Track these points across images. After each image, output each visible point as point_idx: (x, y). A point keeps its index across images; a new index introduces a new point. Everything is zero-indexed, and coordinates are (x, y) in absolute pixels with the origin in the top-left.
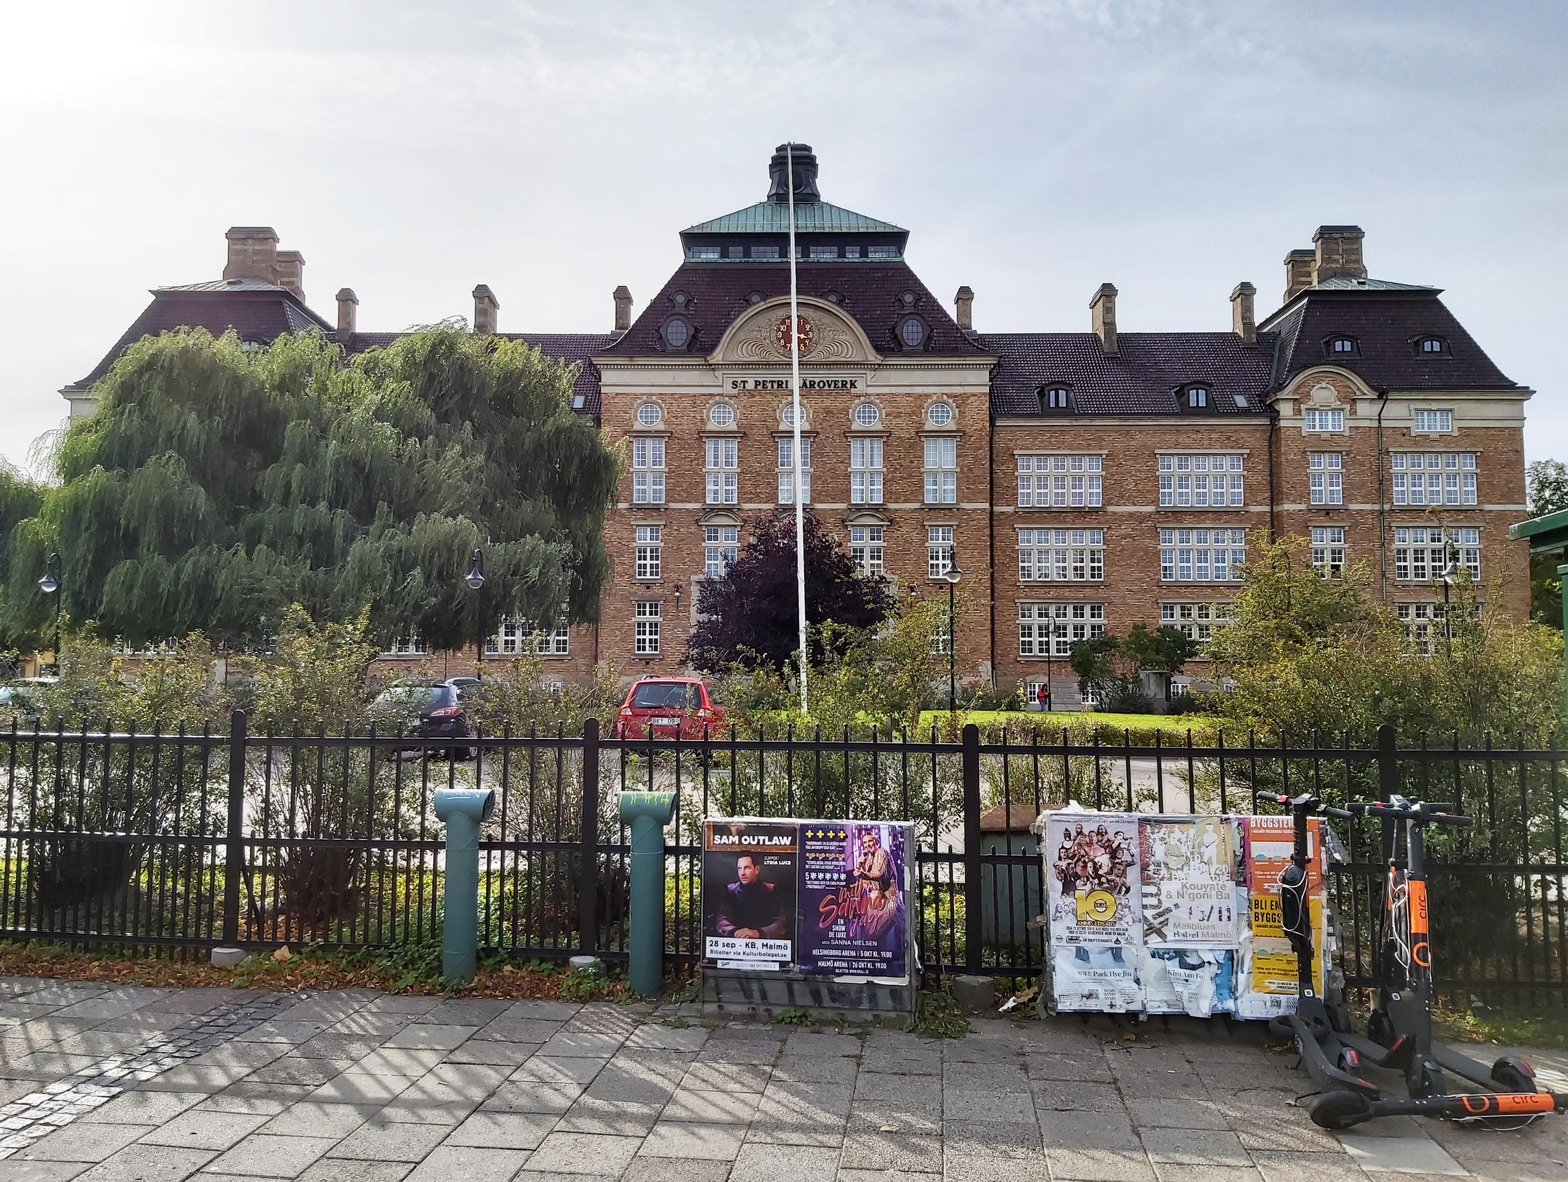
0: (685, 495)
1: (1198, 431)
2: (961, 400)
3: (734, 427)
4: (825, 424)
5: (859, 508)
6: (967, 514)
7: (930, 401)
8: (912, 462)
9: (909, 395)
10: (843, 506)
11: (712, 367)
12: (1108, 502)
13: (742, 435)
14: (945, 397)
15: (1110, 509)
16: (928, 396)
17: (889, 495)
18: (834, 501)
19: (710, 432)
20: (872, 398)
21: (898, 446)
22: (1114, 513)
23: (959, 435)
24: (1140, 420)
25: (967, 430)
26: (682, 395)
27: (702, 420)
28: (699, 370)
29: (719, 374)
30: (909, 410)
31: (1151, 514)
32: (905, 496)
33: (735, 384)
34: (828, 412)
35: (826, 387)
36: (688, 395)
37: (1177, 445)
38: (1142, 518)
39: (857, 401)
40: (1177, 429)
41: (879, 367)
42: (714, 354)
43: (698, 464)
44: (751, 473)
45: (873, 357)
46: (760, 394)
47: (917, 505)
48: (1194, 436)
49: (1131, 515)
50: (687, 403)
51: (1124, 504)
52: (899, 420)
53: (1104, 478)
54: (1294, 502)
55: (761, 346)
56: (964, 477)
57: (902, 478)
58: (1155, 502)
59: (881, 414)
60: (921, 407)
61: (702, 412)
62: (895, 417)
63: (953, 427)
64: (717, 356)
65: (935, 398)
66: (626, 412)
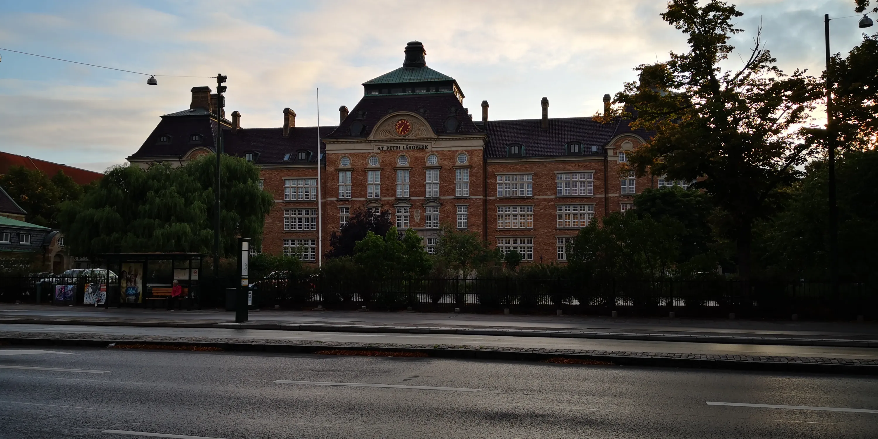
0: (358, 194)
1: (574, 163)
2: (471, 153)
3: (379, 166)
4: (415, 164)
5: (429, 199)
6: (473, 201)
7: (458, 153)
8: (450, 179)
9: (449, 151)
10: (422, 198)
11: (370, 142)
12: (535, 194)
13: (382, 169)
14: (464, 151)
15: (536, 197)
16: (457, 151)
17: (441, 193)
18: (419, 196)
19: (369, 168)
20: (434, 153)
21: (445, 172)
22: (538, 199)
23: (470, 167)
24: (547, 159)
25: (473, 165)
26: (358, 153)
27: (366, 163)
28: (364, 143)
29: (372, 144)
30: (449, 157)
31: (553, 199)
32: (447, 193)
33: (379, 148)
34: (417, 159)
35: (416, 149)
36: (360, 153)
37: (564, 169)
38: (549, 201)
39: (428, 154)
40: (564, 162)
41: (436, 140)
42: (370, 136)
43: (364, 182)
44: (385, 185)
45: (433, 136)
46: (389, 152)
47: (453, 197)
48: (572, 165)
49: (545, 200)
50: (360, 156)
51: (542, 195)
52: (445, 162)
53: (533, 184)
54: (613, 193)
55: (389, 132)
56: (472, 185)
57: (446, 186)
58: (555, 194)
59: (438, 159)
60: (454, 156)
61: (366, 160)
62: (444, 160)
63: (468, 164)
64: (371, 137)
65: (460, 152)
66: (336, 161)
